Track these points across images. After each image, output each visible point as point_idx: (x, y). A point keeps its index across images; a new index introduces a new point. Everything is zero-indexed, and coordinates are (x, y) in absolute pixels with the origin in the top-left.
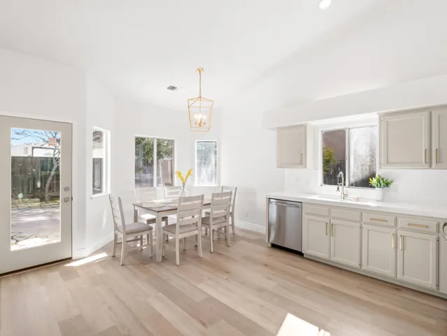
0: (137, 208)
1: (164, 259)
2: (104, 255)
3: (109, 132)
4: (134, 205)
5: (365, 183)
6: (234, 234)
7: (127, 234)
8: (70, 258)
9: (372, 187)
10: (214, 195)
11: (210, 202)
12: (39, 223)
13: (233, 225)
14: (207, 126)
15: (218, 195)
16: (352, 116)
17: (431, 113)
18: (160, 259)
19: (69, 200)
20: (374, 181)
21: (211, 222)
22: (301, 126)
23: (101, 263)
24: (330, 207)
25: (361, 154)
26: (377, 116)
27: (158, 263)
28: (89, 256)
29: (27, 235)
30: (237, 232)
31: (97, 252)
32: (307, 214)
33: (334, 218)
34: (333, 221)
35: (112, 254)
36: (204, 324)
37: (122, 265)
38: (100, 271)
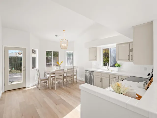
0: (45, 73)
1: (52, 88)
2: (35, 87)
3: (38, 50)
4: (45, 72)
5: (114, 66)
6: (77, 81)
7: (41, 80)
8: (25, 87)
9: (115, 67)
10: (68, 69)
11: (66, 71)
12: (18, 77)
13: (76, 79)
14: (66, 48)
15: (69, 69)
16: (113, 44)
17: (130, 44)
18: (51, 88)
19: (25, 70)
20: (116, 65)
21: (67, 77)
22: (95, 47)
23: (34, 89)
24: (101, 73)
25: (113, 56)
26: (116, 45)
27: (50, 89)
28: (31, 87)
29: (15, 81)
30: (78, 81)
31: (33, 86)
32: (96, 75)
33: (102, 76)
34: (102, 78)
35: (37, 87)
36: (56, 105)
37: (40, 89)
38: (33, 91)
